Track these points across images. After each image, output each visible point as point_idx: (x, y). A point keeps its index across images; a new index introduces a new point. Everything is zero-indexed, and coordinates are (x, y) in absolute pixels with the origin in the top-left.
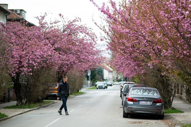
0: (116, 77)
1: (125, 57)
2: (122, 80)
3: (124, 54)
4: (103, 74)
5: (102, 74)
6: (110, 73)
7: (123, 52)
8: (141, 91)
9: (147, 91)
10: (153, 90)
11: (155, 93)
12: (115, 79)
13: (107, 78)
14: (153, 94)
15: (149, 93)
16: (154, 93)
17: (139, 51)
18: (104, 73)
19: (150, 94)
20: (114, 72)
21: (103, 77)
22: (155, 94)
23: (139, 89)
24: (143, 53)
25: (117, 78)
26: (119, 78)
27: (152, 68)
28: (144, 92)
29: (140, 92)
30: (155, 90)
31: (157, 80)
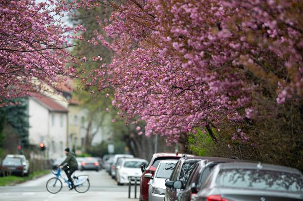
0: (83, 134)
1: (190, 62)
2: (111, 148)
3: (186, 53)
4: (25, 119)
5: (22, 121)
6: (57, 117)
7: (181, 48)
8: (247, 177)
9: (266, 176)
10: (285, 173)
11: (295, 184)
12: (79, 143)
13: (42, 138)
14: (287, 187)
15: (271, 184)
16: (291, 184)
17: (238, 45)
18: (28, 116)
19: (274, 187)
20: (73, 111)
21: (26, 134)
22: (293, 187)
23: (237, 170)
24: (250, 53)
25: (87, 140)
26: (97, 140)
27: (283, 103)
28: (255, 180)
29: (240, 180)
30: (292, 175)
31: (297, 143)
